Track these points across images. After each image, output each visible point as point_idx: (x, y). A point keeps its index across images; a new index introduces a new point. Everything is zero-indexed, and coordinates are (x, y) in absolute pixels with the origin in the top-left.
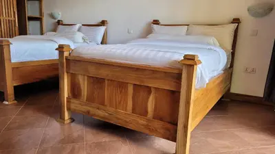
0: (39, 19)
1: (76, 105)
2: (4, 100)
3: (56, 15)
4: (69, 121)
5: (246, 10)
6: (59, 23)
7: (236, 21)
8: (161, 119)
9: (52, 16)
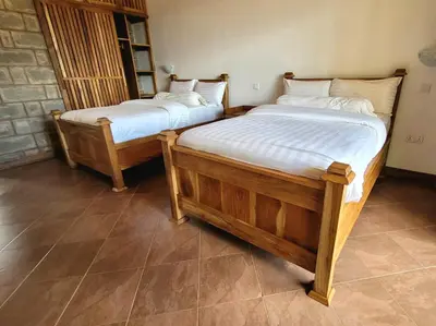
0: (151, 74)
1: (188, 205)
2: (113, 186)
3: (168, 68)
4: (182, 221)
5: (417, 55)
6: (172, 78)
7: (401, 73)
8: (294, 241)
9: (164, 70)
